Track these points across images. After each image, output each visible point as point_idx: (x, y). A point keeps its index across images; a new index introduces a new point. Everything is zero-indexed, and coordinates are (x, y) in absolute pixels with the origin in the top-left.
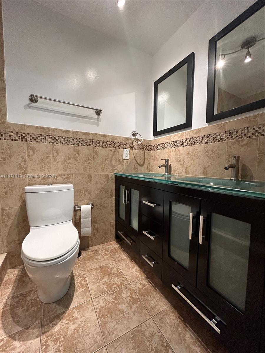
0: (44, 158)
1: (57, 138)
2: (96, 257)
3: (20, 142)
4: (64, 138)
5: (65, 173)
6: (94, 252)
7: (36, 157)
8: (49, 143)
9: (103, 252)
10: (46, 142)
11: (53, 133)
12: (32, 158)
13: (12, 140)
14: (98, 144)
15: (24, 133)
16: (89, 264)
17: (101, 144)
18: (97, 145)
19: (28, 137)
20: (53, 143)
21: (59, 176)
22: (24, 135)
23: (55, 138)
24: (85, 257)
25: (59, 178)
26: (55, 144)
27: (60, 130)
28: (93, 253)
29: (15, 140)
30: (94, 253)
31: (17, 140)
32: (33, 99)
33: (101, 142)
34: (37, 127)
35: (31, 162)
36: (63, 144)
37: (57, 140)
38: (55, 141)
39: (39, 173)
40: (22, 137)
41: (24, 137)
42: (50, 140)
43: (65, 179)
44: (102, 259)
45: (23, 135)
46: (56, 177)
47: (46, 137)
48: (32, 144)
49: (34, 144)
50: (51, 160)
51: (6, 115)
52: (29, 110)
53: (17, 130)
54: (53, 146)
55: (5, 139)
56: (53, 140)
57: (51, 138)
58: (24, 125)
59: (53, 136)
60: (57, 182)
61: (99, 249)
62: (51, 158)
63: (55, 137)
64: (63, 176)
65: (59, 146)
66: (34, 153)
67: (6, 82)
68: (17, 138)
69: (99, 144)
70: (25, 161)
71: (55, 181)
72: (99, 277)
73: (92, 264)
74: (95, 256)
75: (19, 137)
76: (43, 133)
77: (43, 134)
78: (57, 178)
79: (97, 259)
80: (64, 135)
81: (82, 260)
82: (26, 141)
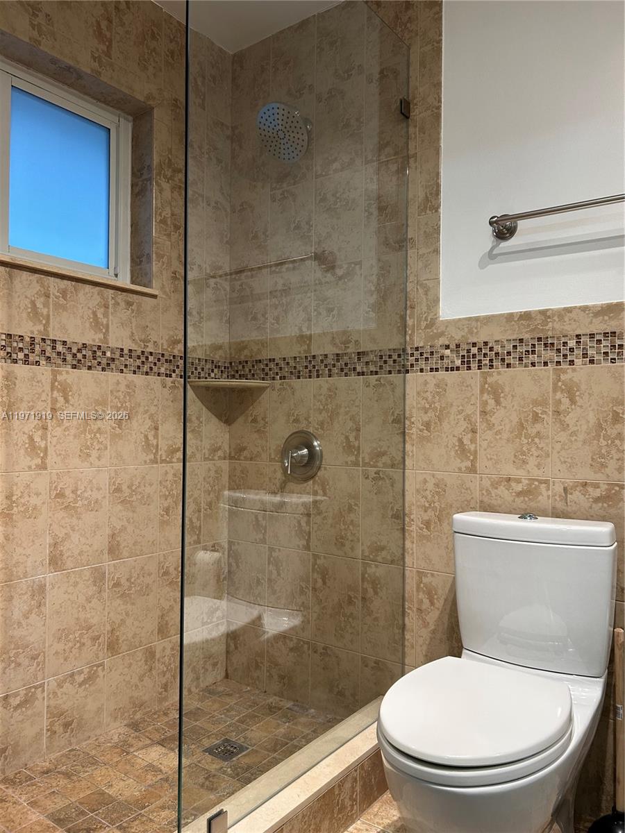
0: (527, 421)
1: (572, 343)
3: (464, 372)
4: (598, 337)
5: (599, 476)
7: (505, 417)
8: (546, 364)
10: (533, 364)
11: (557, 326)
12: (493, 420)
13: (447, 369)
15: (474, 345)
19: (485, 355)
20: (558, 363)
21: (575, 487)
22: (474, 350)
23: (565, 344)
25: (576, 496)
26: (564, 366)
27: (584, 309)
29: (452, 369)
31: (458, 369)
32: (504, 229)
34: (510, 317)
35: (489, 435)
36: (592, 362)
37: (572, 350)
38: (565, 356)
39: (509, 470)
40: (469, 357)
41: (474, 356)
42: (549, 354)
43: (597, 500)
45: (472, 349)
46: (565, 489)
47: (534, 345)
48: (495, 374)
49: (501, 375)
50: (548, 425)
51: (437, 301)
52: (494, 267)
53: (458, 336)
54: (558, 374)
55: (432, 370)
56: (558, 351)
57: (552, 344)
58: (477, 319)
59: (558, 339)
60: (569, 509)
62: (549, 418)
63: (563, 340)
64: (590, 489)
65: (580, 372)
66: (498, 402)
67: (441, 210)
68: (458, 362)
70: (474, 431)
71: (560, 505)
75: (463, 356)
76: (526, 333)
77: (526, 336)
78: (569, 496)
80: (598, 326)
82: (480, 368)
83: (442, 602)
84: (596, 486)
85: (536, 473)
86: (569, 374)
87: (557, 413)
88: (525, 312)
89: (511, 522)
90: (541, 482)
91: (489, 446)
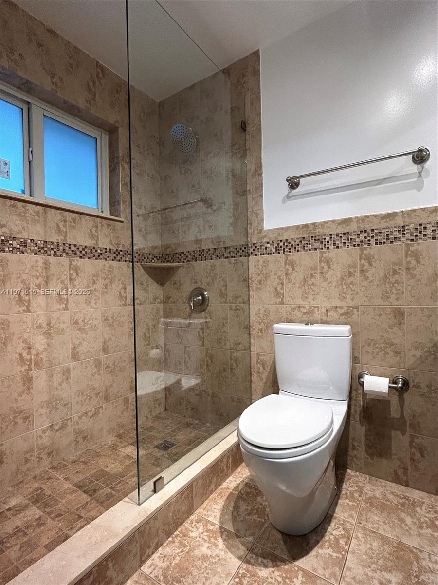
0: (308, 278)
1: (328, 239)
2: (403, 515)
3: (276, 255)
4: (340, 235)
5: (343, 303)
6: (404, 500)
7: (297, 276)
8: (316, 249)
9: (427, 515)
10: (310, 250)
11: (321, 230)
12: (291, 278)
13: (268, 254)
14: (420, 232)
15: (281, 241)
16: (376, 518)
17: (430, 231)
18: (416, 236)
19: (287, 246)
20: (322, 248)
21: (331, 309)
22: (281, 244)
23: (325, 239)
24: (375, 498)
25: (332, 313)
26: (325, 250)
27: (333, 221)
28: (401, 501)
29: (271, 254)
30: (403, 505)
31: (274, 253)
32: (293, 184)
33: (428, 226)
34: (298, 227)
35: (290, 285)
36: (338, 247)
37: (328, 242)
38: (325, 245)
39: (301, 302)
40: (279, 247)
41: (281, 247)
42: (318, 244)
43: (342, 315)
44: (414, 528)
45: (280, 243)
46: (327, 310)
47: (310, 240)
48: (292, 255)
49: (294, 256)
50: (318, 280)
51: (262, 220)
52: (289, 203)
53: (273, 237)
54: (321, 254)
55: (261, 254)
56: (322, 242)
57: (319, 239)
58: (282, 229)
59: (321, 236)
60: (329, 320)
61: (423, 503)
62: (318, 276)
63: (324, 237)
64: (339, 310)
65: (332, 253)
66: (293, 269)
67: (263, 175)
68: (274, 250)
69: (424, 233)
70: (282, 284)
71: (324, 318)
72: (381, 562)
73: (384, 522)
74: (402, 511)
75: (276, 247)
76: (306, 234)
77: (306, 236)
78: (329, 313)
79: (402, 520)
80: (340, 230)
81: (366, 499)
82: (284, 252)
83: (269, 368)
84: (341, 308)
85: (312, 303)
86: (327, 254)
87: (322, 273)
88: (305, 224)
89: (302, 327)
90: (315, 307)
91: (290, 291)
